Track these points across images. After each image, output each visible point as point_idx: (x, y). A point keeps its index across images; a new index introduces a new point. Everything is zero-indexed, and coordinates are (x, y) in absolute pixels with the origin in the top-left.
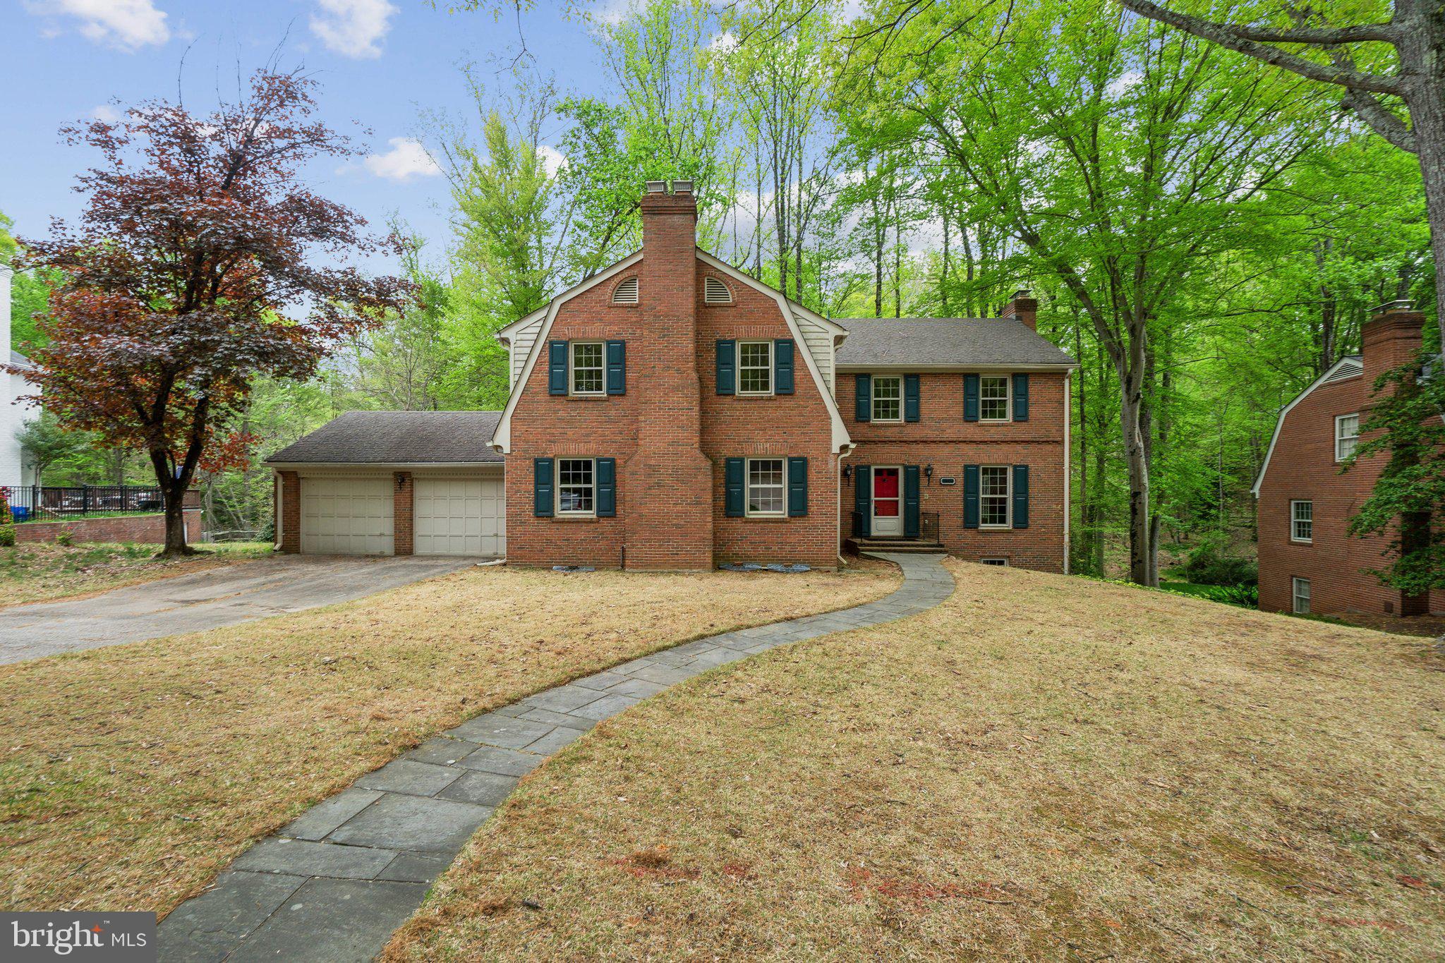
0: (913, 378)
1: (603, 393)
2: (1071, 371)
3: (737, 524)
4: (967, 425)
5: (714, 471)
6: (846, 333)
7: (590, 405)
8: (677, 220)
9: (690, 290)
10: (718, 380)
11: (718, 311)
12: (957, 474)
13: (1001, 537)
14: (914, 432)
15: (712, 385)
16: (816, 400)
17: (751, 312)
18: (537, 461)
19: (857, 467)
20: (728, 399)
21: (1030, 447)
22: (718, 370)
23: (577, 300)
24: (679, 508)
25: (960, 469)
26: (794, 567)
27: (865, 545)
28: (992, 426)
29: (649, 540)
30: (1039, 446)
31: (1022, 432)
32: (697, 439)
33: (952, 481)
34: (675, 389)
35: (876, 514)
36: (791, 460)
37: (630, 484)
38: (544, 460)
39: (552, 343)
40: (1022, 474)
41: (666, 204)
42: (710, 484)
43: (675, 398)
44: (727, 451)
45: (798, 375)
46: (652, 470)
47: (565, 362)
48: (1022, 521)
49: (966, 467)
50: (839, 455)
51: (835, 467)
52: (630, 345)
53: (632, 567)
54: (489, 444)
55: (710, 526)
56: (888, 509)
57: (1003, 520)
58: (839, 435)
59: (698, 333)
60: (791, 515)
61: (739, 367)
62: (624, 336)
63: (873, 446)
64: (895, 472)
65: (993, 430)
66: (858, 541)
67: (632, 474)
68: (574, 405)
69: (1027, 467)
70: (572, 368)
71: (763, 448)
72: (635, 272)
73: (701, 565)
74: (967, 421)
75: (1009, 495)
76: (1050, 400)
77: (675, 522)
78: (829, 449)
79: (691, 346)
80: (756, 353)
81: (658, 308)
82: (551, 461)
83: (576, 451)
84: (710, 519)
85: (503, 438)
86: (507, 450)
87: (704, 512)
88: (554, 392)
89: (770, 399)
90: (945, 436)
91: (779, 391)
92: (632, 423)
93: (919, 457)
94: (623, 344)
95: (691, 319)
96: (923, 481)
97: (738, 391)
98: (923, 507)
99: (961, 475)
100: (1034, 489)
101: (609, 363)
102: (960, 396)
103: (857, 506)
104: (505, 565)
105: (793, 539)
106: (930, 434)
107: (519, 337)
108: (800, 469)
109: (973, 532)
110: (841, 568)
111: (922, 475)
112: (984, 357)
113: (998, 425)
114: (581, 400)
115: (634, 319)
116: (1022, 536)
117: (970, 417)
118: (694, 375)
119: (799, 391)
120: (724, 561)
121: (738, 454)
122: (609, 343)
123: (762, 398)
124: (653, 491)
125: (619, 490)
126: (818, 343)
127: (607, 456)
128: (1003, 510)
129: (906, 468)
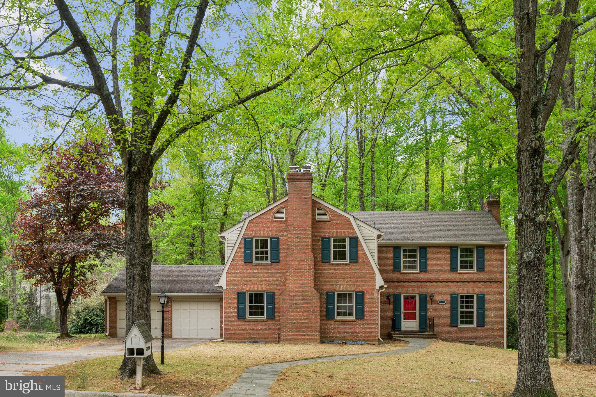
0: (424, 248)
1: (269, 262)
2: (506, 245)
3: (331, 322)
4: (452, 273)
5: (321, 298)
6: (382, 234)
7: (263, 267)
8: (304, 184)
9: (310, 216)
10: (322, 255)
11: (322, 223)
12: (447, 298)
13: (470, 331)
14: (424, 276)
15: (320, 258)
16: (368, 265)
17: (338, 224)
18: (238, 293)
19: (394, 295)
20: (327, 265)
21: (486, 284)
22: (322, 251)
23: (258, 219)
24: (305, 315)
25: (448, 296)
26: (358, 342)
27: (396, 334)
28: (465, 273)
29: (291, 329)
30: (490, 284)
31: (481, 276)
32: (313, 284)
33: (444, 302)
34: (303, 261)
35: (404, 319)
36: (356, 293)
37: (281, 304)
38: (242, 293)
39: (245, 239)
40: (481, 298)
41: (299, 177)
42: (319, 304)
43: (303, 265)
44: (327, 288)
45: (360, 253)
46: (293, 297)
47: (251, 247)
48: (481, 323)
49: (451, 295)
50: (379, 290)
51: (377, 296)
52: (281, 239)
53: (283, 341)
54: (216, 285)
55: (319, 323)
56: (410, 317)
57: (472, 323)
58: (379, 281)
59: (313, 234)
60: (356, 319)
61: (332, 249)
62: (279, 235)
63: (403, 284)
64: (414, 297)
65: (466, 276)
66: (393, 333)
67: (283, 299)
68: (255, 267)
69: (484, 295)
70: (254, 250)
71: (343, 287)
72: (283, 205)
73: (315, 341)
74: (452, 271)
75: (475, 310)
76: (496, 260)
77: (303, 321)
78: (374, 288)
79: (310, 241)
80: (340, 242)
81: (295, 224)
82: (245, 293)
83: (256, 288)
84: (319, 320)
85: (223, 282)
86: (224, 288)
87: (316, 317)
88: (246, 261)
89: (346, 264)
90: (441, 279)
91: (351, 261)
92: (282, 275)
93: (427, 289)
94: (278, 239)
95: (310, 229)
96: (429, 302)
97: (332, 261)
98: (429, 316)
99: (449, 299)
100: (488, 306)
101: (271, 248)
102: (448, 258)
103: (395, 315)
104: (223, 341)
105: (358, 329)
106: (432, 277)
107: (229, 235)
108: (361, 297)
109: (456, 328)
110: (380, 343)
111: (428, 299)
112: (461, 238)
113: (468, 273)
114: (259, 265)
115: (283, 227)
116: (481, 331)
117: (454, 269)
118: (312, 255)
119: (360, 260)
120: (324, 339)
121: (332, 290)
122: (271, 239)
123: (343, 264)
124: (293, 307)
125: (277, 307)
126: (369, 238)
127: (271, 291)
128: (472, 317)
129: (420, 295)
